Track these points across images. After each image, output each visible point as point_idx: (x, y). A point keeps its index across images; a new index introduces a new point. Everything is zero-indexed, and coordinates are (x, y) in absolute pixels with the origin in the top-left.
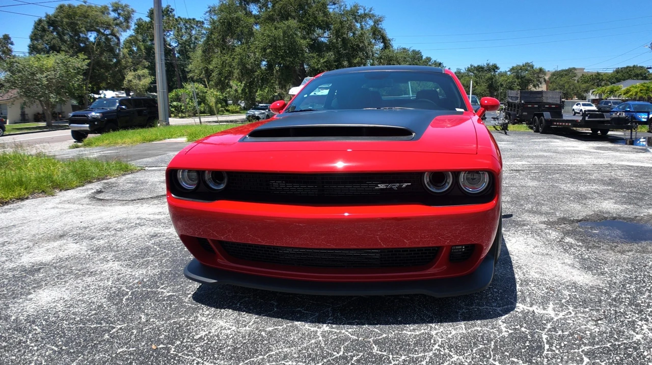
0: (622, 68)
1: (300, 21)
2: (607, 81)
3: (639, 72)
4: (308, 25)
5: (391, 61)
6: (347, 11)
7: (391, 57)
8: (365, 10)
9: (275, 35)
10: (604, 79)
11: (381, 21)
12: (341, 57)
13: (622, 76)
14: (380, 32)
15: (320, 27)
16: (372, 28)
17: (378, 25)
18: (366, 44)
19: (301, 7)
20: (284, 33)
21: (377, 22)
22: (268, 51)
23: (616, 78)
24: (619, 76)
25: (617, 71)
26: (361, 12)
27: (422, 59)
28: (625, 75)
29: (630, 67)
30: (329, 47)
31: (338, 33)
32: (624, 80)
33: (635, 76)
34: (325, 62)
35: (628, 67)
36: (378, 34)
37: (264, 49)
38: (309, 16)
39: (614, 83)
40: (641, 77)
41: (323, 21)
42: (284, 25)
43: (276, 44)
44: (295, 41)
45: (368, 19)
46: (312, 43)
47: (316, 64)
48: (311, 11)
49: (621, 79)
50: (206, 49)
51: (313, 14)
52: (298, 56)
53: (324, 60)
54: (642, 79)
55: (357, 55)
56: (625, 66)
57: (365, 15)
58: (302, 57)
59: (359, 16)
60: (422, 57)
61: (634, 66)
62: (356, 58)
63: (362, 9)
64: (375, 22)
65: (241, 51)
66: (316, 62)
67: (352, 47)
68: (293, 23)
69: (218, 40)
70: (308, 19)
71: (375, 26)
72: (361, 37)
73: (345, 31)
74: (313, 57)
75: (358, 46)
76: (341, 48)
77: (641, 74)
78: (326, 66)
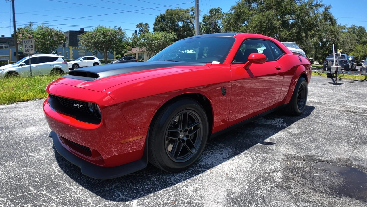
1: (277, 11)
4: (282, 13)
5: (333, 32)
6: (305, 3)
7: (333, 30)
8: (317, 2)
9: (261, 20)
11: (329, 8)
12: (301, 31)
14: (328, 15)
15: (289, 13)
16: (323, 13)
17: (327, 10)
18: (319, 23)
19: (278, 3)
20: (267, 18)
21: (327, 9)
22: (256, 28)
26: (314, 3)
27: (365, 32)
30: (293, 25)
31: (299, 17)
34: (290, 34)
36: (327, 16)
37: (255, 28)
38: (283, 7)
41: (290, 10)
42: (266, 13)
43: (262, 25)
44: (272, 22)
45: (319, 7)
46: (282, 23)
47: (284, 35)
48: (283, 5)
50: (227, 29)
51: (285, 6)
52: (273, 30)
53: (289, 33)
55: (312, 29)
57: (317, 5)
58: (276, 31)
59: (313, 6)
60: (365, 31)
62: (312, 31)
63: (316, 1)
64: (325, 9)
65: (243, 29)
66: (284, 34)
67: (310, 25)
68: (273, 12)
69: (233, 24)
70: (281, 10)
71: (326, 12)
72: (315, 18)
73: (303, 15)
74: (283, 31)
75: (313, 23)
76: (300, 25)
78: (290, 36)
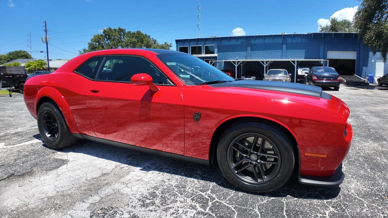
0: (12, 52)
2: (4, 60)
3: (23, 54)
10: (2, 59)
13: (14, 56)
23: (10, 58)
24: (11, 56)
25: (10, 54)
28: (15, 56)
29: (18, 51)
32: (15, 59)
33: (21, 57)
35: (16, 51)
39: (9, 61)
40: (25, 57)
49: (12, 59)
54: (26, 58)
56: (15, 51)
61: (20, 51)
77: (24, 56)
